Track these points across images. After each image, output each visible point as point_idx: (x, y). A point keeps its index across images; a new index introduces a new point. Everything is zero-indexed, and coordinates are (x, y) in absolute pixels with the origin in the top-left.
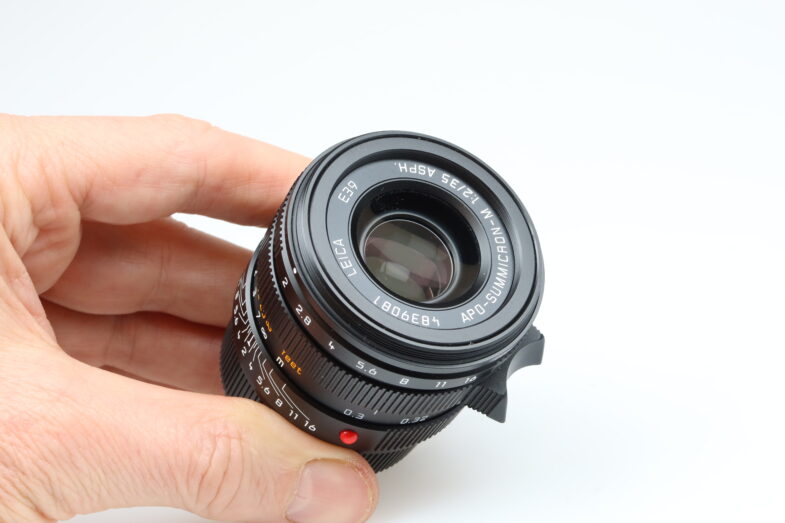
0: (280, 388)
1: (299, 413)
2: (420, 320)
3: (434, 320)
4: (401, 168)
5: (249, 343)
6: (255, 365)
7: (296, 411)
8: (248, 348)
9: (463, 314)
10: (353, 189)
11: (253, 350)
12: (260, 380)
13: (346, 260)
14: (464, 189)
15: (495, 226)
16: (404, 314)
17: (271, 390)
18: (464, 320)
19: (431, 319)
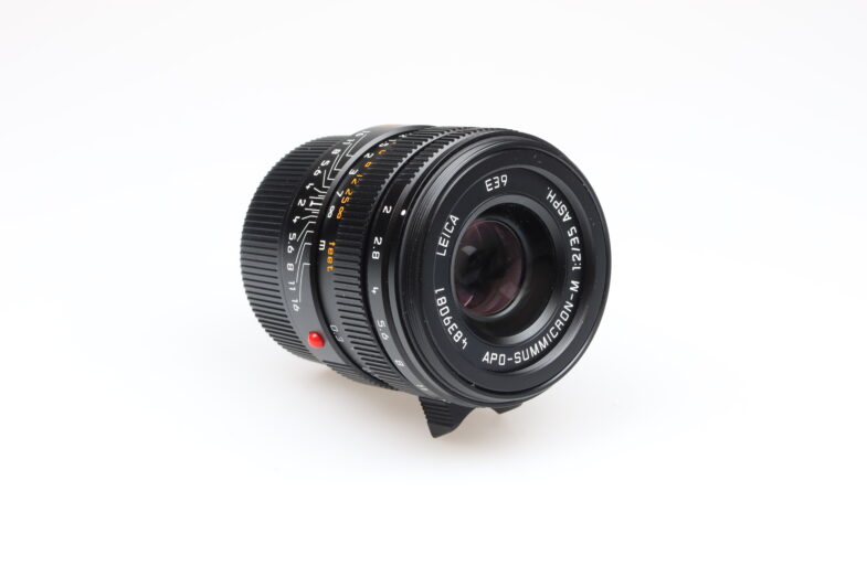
0: (303, 262)
1: (298, 289)
2: (454, 333)
3: (464, 341)
4: (550, 195)
5: (312, 203)
6: (301, 224)
7: (297, 285)
8: (307, 205)
9: (487, 354)
10: (502, 184)
11: (310, 213)
12: (293, 237)
13: (447, 239)
14: (577, 253)
15: (571, 301)
16: (448, 318)
17: (295, 253)
18: (484, 359)
19: (463, 338)
